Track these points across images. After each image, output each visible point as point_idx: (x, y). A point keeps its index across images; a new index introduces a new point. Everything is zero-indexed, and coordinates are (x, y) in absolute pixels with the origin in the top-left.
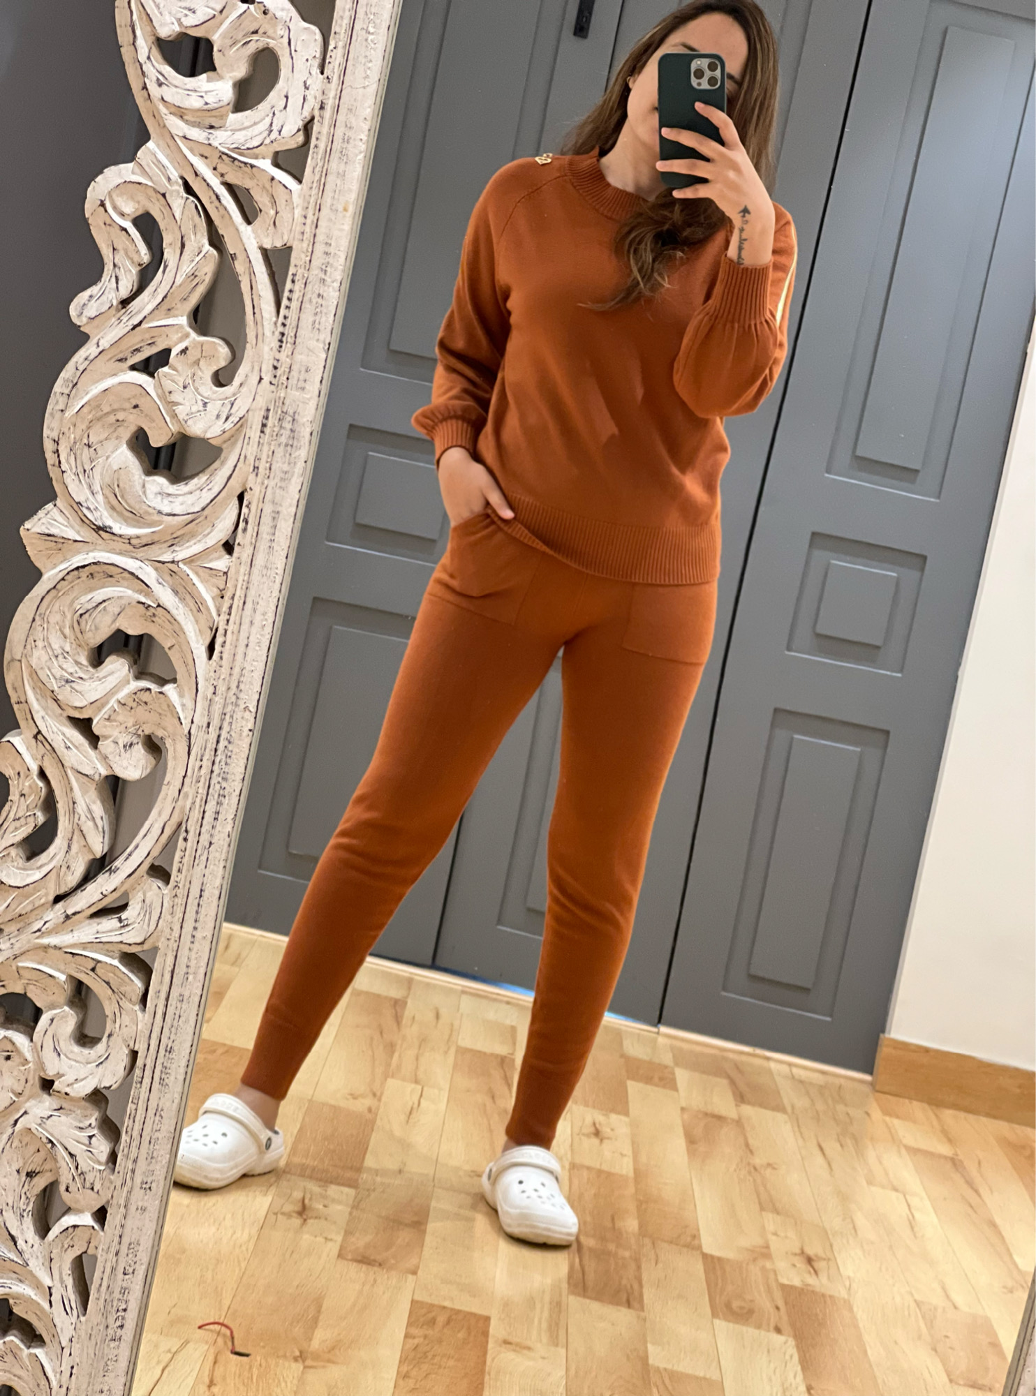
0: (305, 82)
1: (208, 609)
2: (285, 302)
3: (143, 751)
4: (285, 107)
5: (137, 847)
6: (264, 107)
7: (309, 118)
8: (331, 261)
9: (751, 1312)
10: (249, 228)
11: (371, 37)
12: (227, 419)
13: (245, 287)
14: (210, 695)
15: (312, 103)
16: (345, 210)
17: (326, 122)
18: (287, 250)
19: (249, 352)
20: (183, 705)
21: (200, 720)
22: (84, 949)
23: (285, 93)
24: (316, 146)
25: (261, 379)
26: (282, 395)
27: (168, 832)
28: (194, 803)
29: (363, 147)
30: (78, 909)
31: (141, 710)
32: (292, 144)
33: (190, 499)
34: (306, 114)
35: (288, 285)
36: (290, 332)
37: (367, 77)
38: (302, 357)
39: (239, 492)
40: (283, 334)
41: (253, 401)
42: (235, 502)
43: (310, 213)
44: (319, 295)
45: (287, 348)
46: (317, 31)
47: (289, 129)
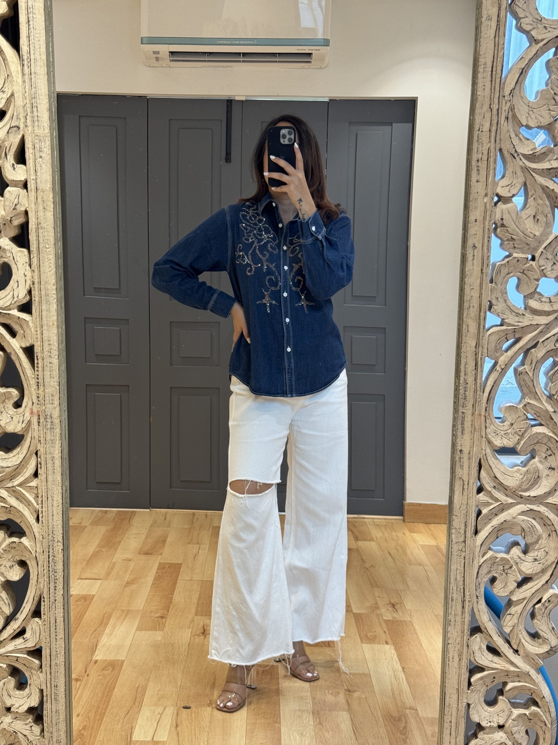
0: (24, 274)
1: (32, 504)
2: (36, 369)
3: (18, 567)
4: (18, 286)
5: (24, 608)
6: (9, 288)
7: (29, 288)
8: (52, 347)
9: (375, 637)
10: (14, 339)
11: (48, 250)
12: (23, 422)
13: (18, 365)
14: (41, 538)
15: (29, 282)
16: (53, 324)
18: (32, 347)
19: (26, 392)
20: (31, 546)
21: (39, 550)
22: (11, 653)
23: (16, 280)
24: (35, 300)
25: (33, 403)
26: (44, 408)
27: (37, 599)
28: (44, 585)
29: (55, 296)
30: (5, 637)
31: (13, 551)
32: (25, 301)
33: (14, 459)
34: (27, 287)
35: (36, 361)
36: (40, 381)
37: (50, 266)
38: (49, 390)
39: (35, 452)
40: (38, 383)
41: (32, 413)
42: (34, 456)
43: (38, 329)
44: (50, 363)
45: (41, 388)
46: (25, 251)
47: (21, 295)
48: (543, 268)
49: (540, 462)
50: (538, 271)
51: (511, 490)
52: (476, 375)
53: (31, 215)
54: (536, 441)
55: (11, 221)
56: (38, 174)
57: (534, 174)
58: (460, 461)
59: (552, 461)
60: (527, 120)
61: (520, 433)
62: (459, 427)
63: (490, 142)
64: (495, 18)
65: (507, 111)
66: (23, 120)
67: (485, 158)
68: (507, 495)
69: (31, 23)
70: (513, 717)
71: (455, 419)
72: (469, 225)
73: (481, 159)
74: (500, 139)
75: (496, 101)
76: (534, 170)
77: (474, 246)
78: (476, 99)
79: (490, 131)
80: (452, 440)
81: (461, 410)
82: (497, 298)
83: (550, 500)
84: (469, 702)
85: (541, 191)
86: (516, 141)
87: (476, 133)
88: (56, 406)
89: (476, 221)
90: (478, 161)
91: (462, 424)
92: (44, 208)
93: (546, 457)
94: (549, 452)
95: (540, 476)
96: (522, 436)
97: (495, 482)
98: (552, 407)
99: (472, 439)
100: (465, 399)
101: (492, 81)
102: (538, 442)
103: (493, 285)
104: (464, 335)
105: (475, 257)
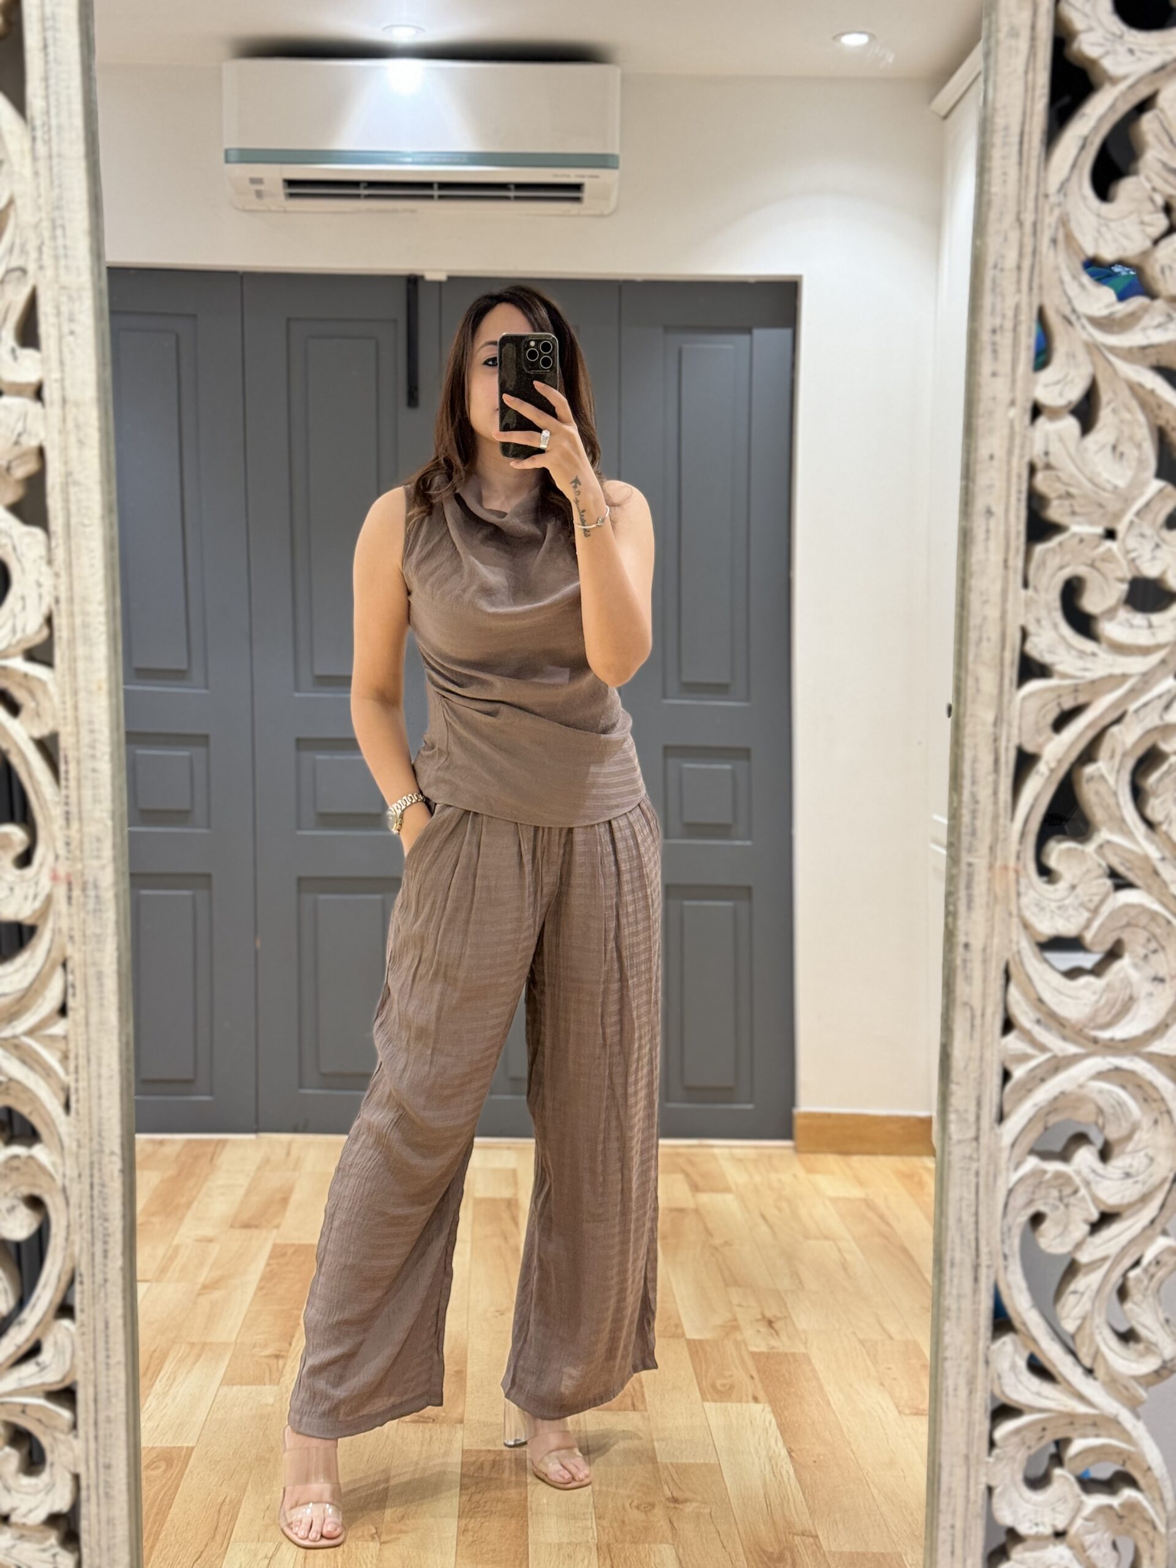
0: (37, 581)
1: (55, 1073)
2: (63, 782)
3: (25, 1211)
4: (24, 608)
7: (48, 612)
8: (98, 736)
9: (732, 1387)
10: (18, 722)
11: (88, 530)
12: (34, 899)
13: (24, 778)
14: (74, 1145)
15: (48, 600)
16: (101, 688)
17: (64, 614)
18: (54, 737)
19: (41, 833)
20: (54, 1164)
21: (71, 1171)
22: (11, 1396)
23: (19, 593)
24: (60, 638)
25: (57, 857)
26: (80, 867)
27: (65, 1279)
28: (81, 1249)
29: (103, 628)
31: (14, 1176)
32: (38, 640)
33: (17, 977)
34: (44, 610)
35: (62, 767)
36: (74, 809)
37: (94, 565)
38: (91, 829)
39: (61, 960)
40: (67, 813)
41: (55, 878)
42: (59, 971)
43: (68, 698)
44: (94, 770)
45: (75, 825)
46: (38, 532)
47: (32, 629)
48: (1133, 555)
49: (1136, 966)
50: (1124, 563)
51: (1073, 1027)
52: (996, 784)
53: (51, 456)
54: (1124, 921)
55: (8, 469)
56: (67, 368)
57: (1112, 358)
58: (965, 967)
59: (1160, 965)
60: (1097, 246)
61: (1092, 906)
62: (962, 894)
63: (1019, 291)
64: (1025, 33)
65: (1053, 225)
66: (33, 255)
67: (1009, 324)
68: (1065, 1038)
69: (51, 49)
70: (1087, 1511)
71: (951, 880)
72: (979, 467)
73: (1001, 327)
74: (1041, 287)
75: (1031, 205)
76: (1113, 349)
77: (989, 512)
78: (989, 203)
79: (1019, 268)
80: (946, 925)
81: (965, 858)
82: (1038, 621)
83: (1158, 1047)
84: (993, 1483)
85: (1126, 393)
86: (1073, 289)
87: (989, 274)
88: (105, 861)
89: (992, 457)
90: (994, 331)
91: (969, 886)
92: (81, 443)
93: (1146, 957)
94: (1153, 945)
95: (1135, 995)
96: (1095, 911)
97: (1039, 1010)
98: (1158, 848)
99: (990, 919)
100: (974, 833)
101: (1020, 164)
102: (1128, 925)
103: (1030, 592)
104: (969, 699)
105: (992, 535)
